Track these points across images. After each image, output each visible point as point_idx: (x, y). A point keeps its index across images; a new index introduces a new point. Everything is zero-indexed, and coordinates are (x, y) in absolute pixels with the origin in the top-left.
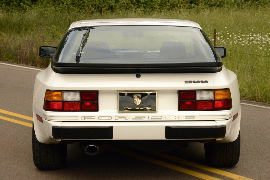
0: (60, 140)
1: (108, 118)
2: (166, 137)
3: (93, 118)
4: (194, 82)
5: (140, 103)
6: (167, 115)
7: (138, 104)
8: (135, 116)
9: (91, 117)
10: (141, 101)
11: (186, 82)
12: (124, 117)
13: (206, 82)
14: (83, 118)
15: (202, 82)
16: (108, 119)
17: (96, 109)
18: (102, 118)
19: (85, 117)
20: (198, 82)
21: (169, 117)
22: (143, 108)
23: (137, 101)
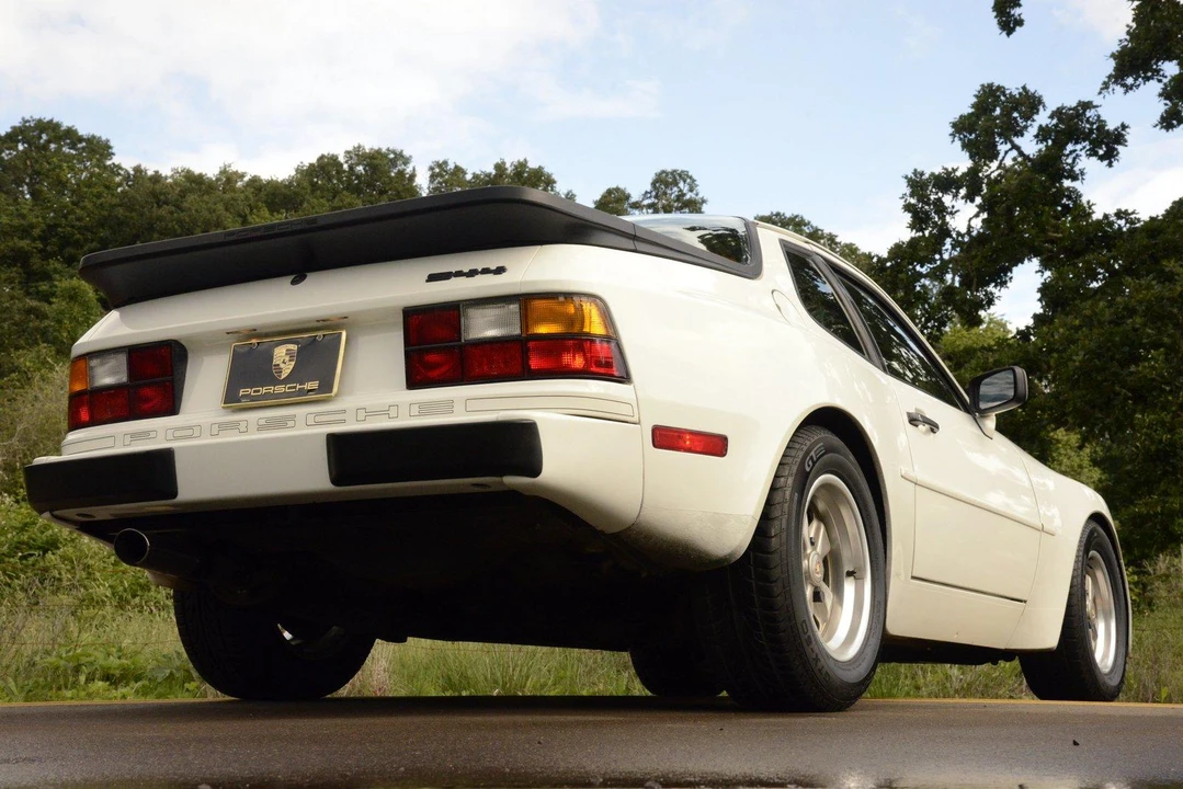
1: (190, 432)
2: (335, 481)
3: (151, 435)
4: (459, 274)
5: (289, 371)
7: (283, 377)
8: (270, 420)
9: (145, 435)
10: (293, 363)
11: (432, 278)
12: (236, 425)
13: (500, 270)
14: (127, 440)
15: (486, 271)
16: (191, 437)
18: (176, 434)
19: (134, 436)
20: (473, 273)
21: (368, 414)
22: (295, 387)
23: (282, 366)
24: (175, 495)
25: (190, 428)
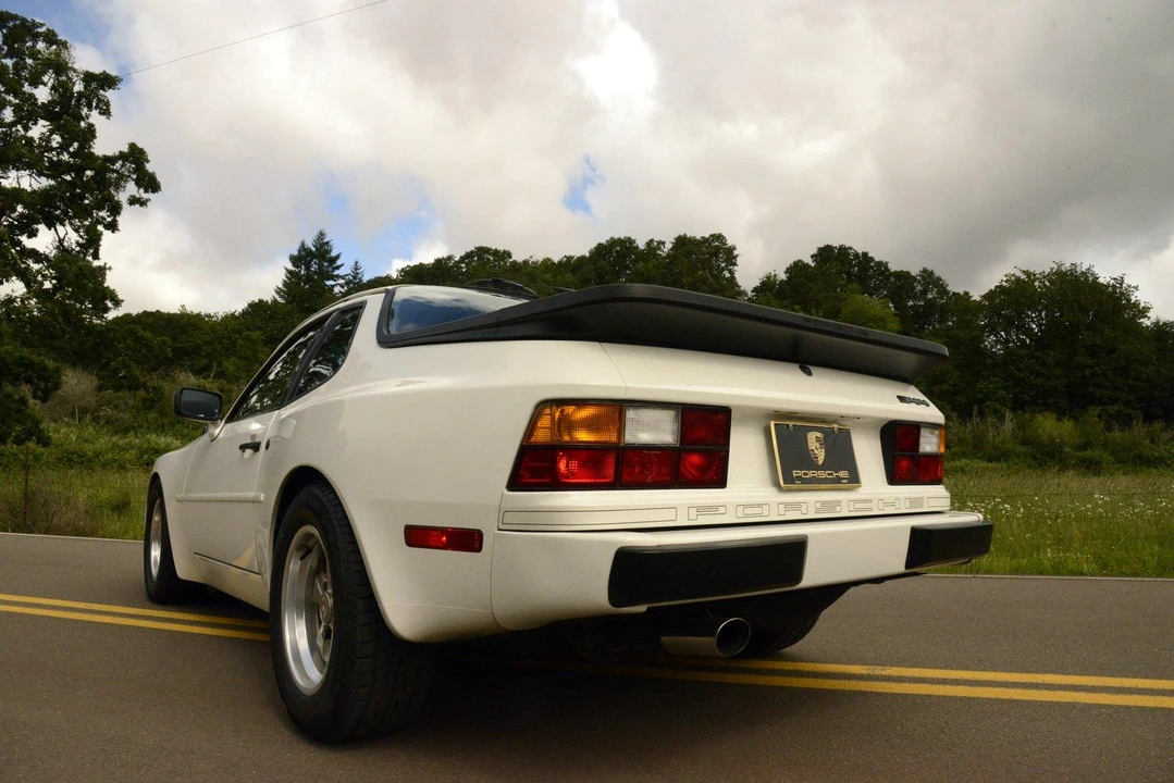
0: (642, 608)
1: (758, 510)
2: (907, 567)
3: (722, 510)
5: (823, 458)
6: (882, 497)
7: (820, 463)
8: (824, 503)
9: (712, 509)
10: (824, 450)
11: (902, 399)
12: (797, 505)
14: (693, 512)
16: (760, 515)
17: (720, 482)
18: (748, 511)
19: (701, 509)
21: (886, 504)
22: (832, 474)
23: (816, 451)
24: (798, 577)
25: (760, 506)
